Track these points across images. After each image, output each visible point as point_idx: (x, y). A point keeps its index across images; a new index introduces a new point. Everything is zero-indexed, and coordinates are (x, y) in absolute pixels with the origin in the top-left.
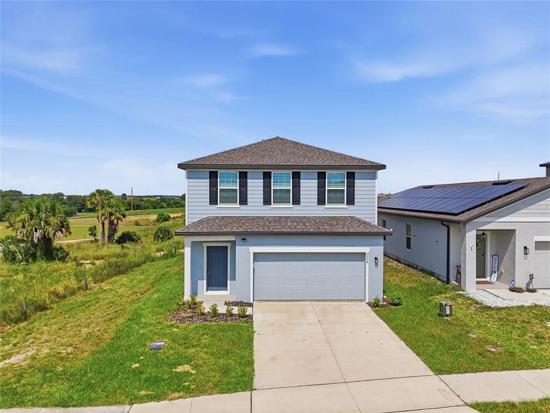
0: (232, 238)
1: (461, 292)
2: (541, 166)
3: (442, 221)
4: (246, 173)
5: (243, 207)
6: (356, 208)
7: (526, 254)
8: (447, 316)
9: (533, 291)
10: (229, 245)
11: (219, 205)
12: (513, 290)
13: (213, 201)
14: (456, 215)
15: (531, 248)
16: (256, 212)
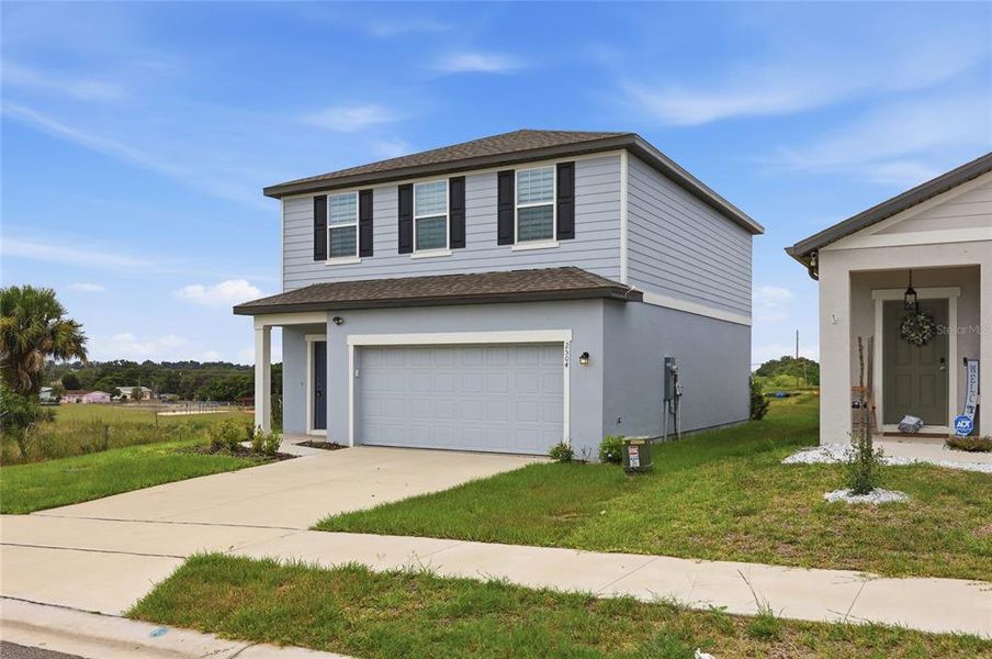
4: (370, 193)
5: (367, 261)
11: (328, 261)
13: (320, 253)
16: (388, 270)
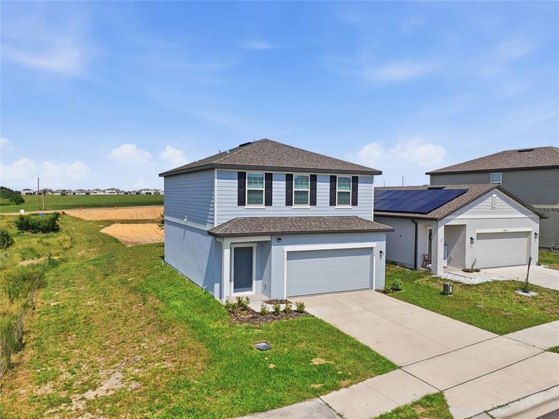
0: (267, 238)
1: (433, 276)
2: (426, 174)
3: (413, 219)
4: (271, 175)
5: (269, 208)
6: (359, 209)
7: (472, 243)
8: (450, 294)
9: (477, 271)
10: (254, 246)
11: (247, 206)
12: (466, 271)
13: (241, 202)
14: (426, 214)
15: (475, 237)
16: (280, 213)
